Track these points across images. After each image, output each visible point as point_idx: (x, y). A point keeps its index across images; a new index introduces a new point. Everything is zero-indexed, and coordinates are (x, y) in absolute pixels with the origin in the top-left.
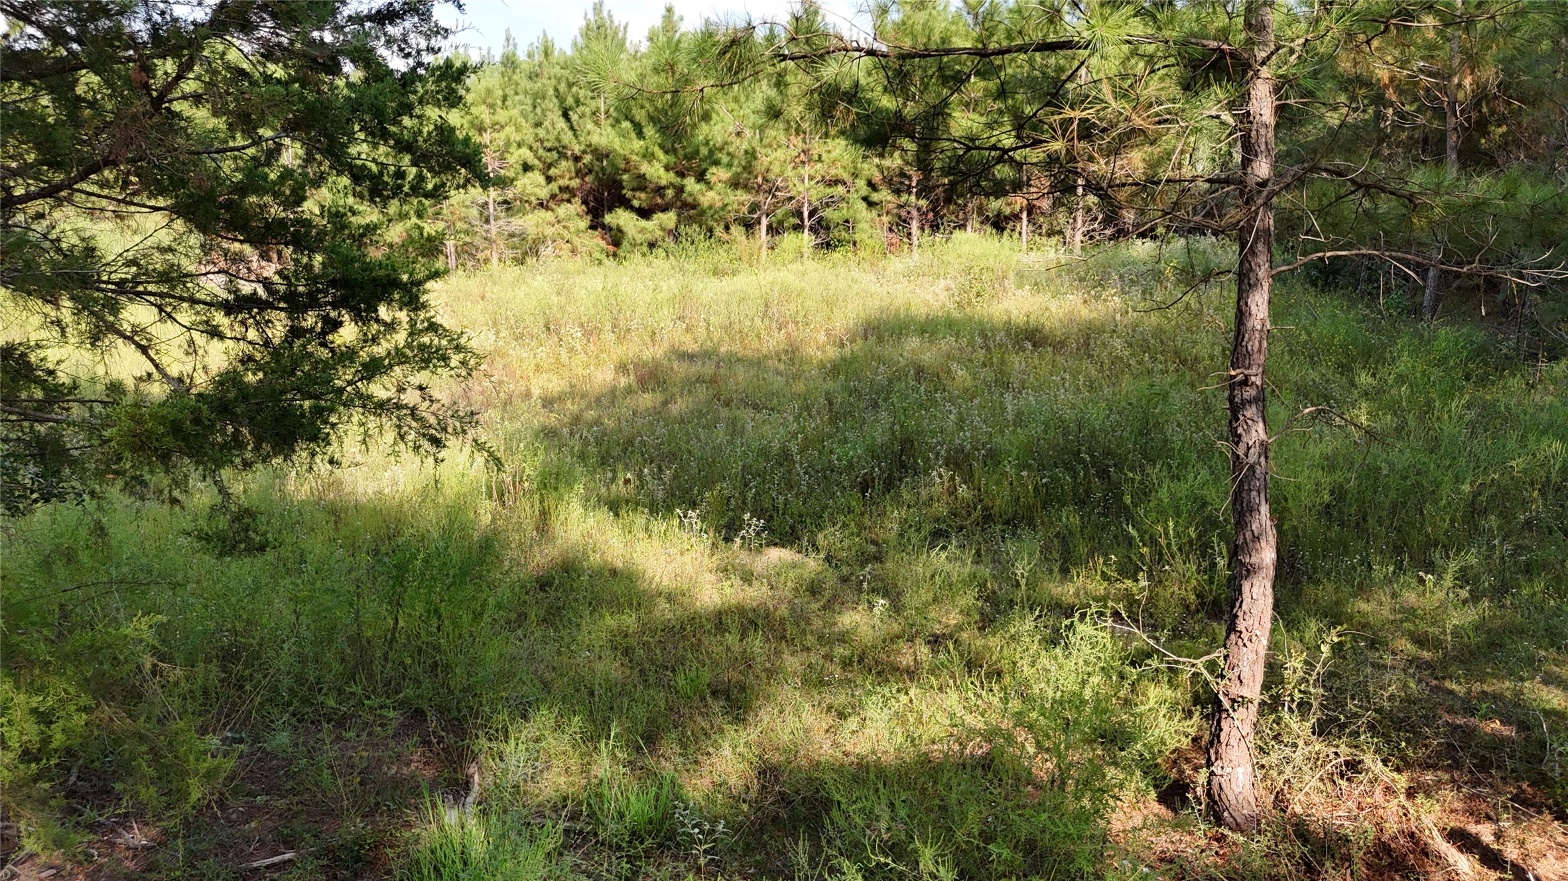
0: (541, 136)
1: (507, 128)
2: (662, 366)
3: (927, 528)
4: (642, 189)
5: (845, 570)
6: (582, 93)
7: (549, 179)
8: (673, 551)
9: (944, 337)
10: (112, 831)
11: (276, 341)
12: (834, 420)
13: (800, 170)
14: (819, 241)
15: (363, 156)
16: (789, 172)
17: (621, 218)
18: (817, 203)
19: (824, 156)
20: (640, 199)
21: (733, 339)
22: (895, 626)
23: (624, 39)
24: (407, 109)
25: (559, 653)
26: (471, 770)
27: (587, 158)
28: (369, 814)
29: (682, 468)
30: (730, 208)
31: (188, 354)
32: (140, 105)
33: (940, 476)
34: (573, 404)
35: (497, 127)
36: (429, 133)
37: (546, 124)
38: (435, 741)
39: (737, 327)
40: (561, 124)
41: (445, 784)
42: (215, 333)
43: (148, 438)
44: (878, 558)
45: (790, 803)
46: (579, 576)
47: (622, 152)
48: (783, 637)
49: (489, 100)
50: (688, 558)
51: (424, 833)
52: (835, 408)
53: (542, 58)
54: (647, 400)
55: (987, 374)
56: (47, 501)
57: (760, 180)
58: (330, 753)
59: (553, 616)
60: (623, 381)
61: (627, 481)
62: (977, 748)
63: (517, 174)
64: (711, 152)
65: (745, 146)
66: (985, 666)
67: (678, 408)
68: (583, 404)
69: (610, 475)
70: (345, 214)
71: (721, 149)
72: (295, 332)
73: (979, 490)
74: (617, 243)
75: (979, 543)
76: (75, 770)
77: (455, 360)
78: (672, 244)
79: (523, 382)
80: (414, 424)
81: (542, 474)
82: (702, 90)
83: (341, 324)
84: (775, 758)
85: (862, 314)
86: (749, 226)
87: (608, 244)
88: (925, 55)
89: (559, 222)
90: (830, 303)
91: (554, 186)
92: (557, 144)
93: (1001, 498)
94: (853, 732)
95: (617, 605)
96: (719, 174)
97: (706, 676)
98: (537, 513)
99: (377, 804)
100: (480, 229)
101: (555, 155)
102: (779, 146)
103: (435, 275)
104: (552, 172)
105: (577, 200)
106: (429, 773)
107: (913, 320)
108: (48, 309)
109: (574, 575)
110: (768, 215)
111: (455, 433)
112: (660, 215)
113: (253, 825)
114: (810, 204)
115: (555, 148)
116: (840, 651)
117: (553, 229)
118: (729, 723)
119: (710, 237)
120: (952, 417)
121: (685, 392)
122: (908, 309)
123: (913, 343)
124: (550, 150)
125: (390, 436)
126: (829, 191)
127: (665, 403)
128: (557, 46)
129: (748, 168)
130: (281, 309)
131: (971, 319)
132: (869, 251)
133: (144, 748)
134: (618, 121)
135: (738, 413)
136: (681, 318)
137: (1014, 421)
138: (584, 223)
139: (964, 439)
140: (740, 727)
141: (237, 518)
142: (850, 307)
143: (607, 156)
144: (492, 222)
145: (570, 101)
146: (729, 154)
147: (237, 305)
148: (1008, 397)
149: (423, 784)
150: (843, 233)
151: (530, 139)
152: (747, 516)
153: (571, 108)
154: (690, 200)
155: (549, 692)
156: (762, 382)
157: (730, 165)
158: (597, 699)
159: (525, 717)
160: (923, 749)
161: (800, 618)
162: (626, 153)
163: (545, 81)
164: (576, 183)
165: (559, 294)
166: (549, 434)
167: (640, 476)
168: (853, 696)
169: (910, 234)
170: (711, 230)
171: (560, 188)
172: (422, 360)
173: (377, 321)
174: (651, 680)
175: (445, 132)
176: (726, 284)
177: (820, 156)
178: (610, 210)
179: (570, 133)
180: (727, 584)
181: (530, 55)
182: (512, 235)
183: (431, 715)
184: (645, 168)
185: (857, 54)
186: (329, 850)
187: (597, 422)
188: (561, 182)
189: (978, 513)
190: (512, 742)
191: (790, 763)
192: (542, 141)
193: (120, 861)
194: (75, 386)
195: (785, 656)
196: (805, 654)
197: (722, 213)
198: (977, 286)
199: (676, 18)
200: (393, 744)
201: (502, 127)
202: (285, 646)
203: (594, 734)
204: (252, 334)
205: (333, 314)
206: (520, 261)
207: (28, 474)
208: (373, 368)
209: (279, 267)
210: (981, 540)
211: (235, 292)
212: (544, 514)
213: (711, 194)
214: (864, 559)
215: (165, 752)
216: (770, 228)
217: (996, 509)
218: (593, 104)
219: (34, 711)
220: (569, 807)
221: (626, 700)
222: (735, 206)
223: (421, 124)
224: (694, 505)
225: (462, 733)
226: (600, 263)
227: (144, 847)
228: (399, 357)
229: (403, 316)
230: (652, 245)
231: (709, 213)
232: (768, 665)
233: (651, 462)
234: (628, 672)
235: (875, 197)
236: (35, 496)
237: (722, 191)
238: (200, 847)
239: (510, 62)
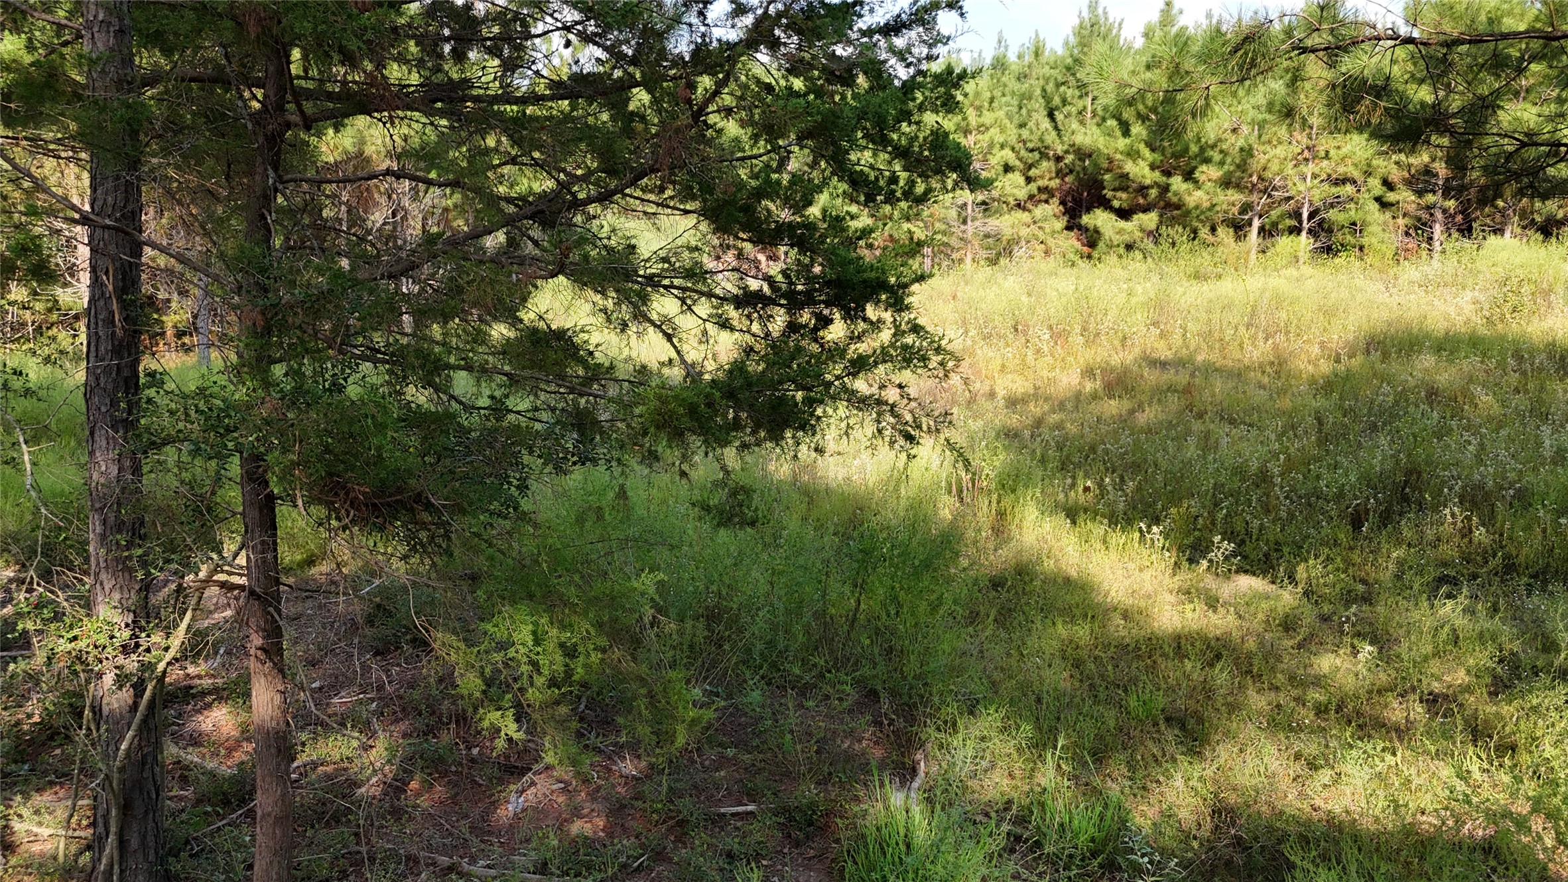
0: (1024, 137)
1: (992, 130)
2: (1131, 372)
3: (1432, 573)
4: (1124, 189)
5: (1326, 608)
6: (1070, 92)
7: (1029, 180)
8: (1131, 566)
9: (1466, 357)
10: (610, 758)
11: (775, 334)
12: (1323, 440)
13: (1303, 168)
14: (1318, 244)
15: (863, 162)
16: (1289, 170)
17: (1100, 219)
18: (1318, 204)
19: (1332, 153)
20: (1121, 199)
21: (1211, 348)
22: (1383, 676)
23: (1118, 36)
24: (906, 115)
25: (1009, 655)
26: (918, 757)
27: (1069, 159)
28: (822, 782)
29: (1146, 480)
30: (1218, 208)
31: (701, 342)
32: (685, 119)
33: (1452, 515)
34: (1035, 407)
35: (982, 128)
36: (925, 138)
37: (1031, 124)
38: (886, 722)
39: (1216, 335)
40: (1046, 124)
41: (892, 766)
42: (725, 325)
43: (670, 417)
44: (1367, 599)
45: (1247, 849)
46: (1032, 580)
47: (1106, 151)
48: (1249, 672)
49: (977, 103)
50: (1147, 575)
51: (871, 810)
52: (1327, 428)
53: (1032, 59)
54: (1113, 407)
55: (1520, 402)
56: (583, 464)
57: (1255, 179)
58: (793, 718)
59: (1004, 618)
60: (1089, 386)
61: (1086, 489)
62: (1476, 828)
63: (998, 175)
64: (1202, 150)
65: (1241, 142)
66: (1496, 737)
67: (1145, 417)
68: (1046, 408)
69: (1069, 481)
70: (844, 218)
71: (1213, 147)
72: (793, 327)
73: (1501, 535)
74: (1092, 244)
75: (1497, 596)
76: (584, 699)
77: (935, 360)
78: (1151, 246)
79: (988, 382)
80: (892, 420)
81: (999, 475)
82: (1207, 88)
83: (831, 321)
84: (1232, 799)
85: (1365, 327)
86: (1239, 228)
87: (1083, 245)
88: (1476, 41)
89: (1035, 222)
90: (1329, 313)
91: (1033, 187)
92: (1040, 145)
93: (1529, 547)
94: (1325, 786)
95: (1070, 614)
96: (1208, 173)
97: (1161, 701)
98: (993, 511)
99: (830, 774)
100: (957, 230)
101: (1037, 155)
102: (1280, 143)
103: (921, 278)
104: (1033, 173)
105: (1055, 201)
106: (878, 753)
107: (1428, 336)
108: (598, 298)
109: (1027, 579)
110: (1260, 217)
111: (929, 431)
112: (1141, 215)
113: (722, 773)
114: (1311, 205)
115: (1038, 149)
116: (1316, 695)
117: (1028, 230)
118: (1182, 753)
119: (1194, 239)
120: (1471, 448)
121: (1155, 400)
122: (1422, 323)
123: (1427, 361)
124: (1032, 151)
125: (870, 429)
126: (1335, 190)
127: (1132, 412)
128: (1048, 46)
129: (1242, 166)
130: (782, 306)
131: (1503, 338)
132: (1378, 258)
133: (643, 691)
134: (1104, 119)
135: (1212, 426)
136: (1156, 324)
137: (1553, 458)
138: (1060, 224)
139: (1487, 474)
140: (1195, 760)
141: (734, 493)
142: (1351, 318)
143: (1090, 156)
144: (969, 222)
145: (1057, 101)
146: (1221, 151)
147: (747, 300)
148: (1546, 430)
149: (873, 763)
150: (1348, 237)
151: (1013, 139)
152: (1217, 539)
153: (1057, 108)
154: (1175, 199)
155: (996, 692)
156: (1241, 396)
157: (1222, 163)
158: (1044, 707)
159: (971, 713)
160: (1409, 819)
161: (1271, 655)
162: (1111, 152)
163: (1032, 82)
164: (1054, 184)
165: (1029, 295)
166: (1010, 435)
167: (1101, 485)
168: (1327, 746)
169: (1431, 239)
170: (1195, 232)
171: (1039, 189)
172: (904, 360)
173: (865, 319)
174: (1102, 696)
175: (939, 138)
176: (1208, 290)
177: (1327, 152)
178: (1088, 211)
179: (1054, 133)
180: (1189, 607)
181: (1020, 57)
182: (987, 236)
183: (884, 695)
184: (1129, 167)
185: (1390, 43)
186: (785, 810)
187: (1059, 426)
188: (1041, 183)
189: (1498, 560)
190: (960, 736)
191: (1249, 806)
192: (1024, 142)
193: (614, 786)
194: (612, 367)
195: (1250, 692)
196: (1273, 694)
197: (1208, 214)
198: (1513, 299)
199: (1174, 11)
200: (847, 718)
201: (987, 129)
202: (761, 614)
203: (1041, 744)
204: (755, 327)
205: (826, 312)
206: (993, 262)
207: (570, 440)
208: (860, 365)
209: (784, 267)
210: (1499, 592)
211: (744, 288)
212: (1001, 514)
213: (1199, 193)
214: (1349, 598)
215: (660, 697)
216: (1262, 229)
217: (1522, 559)
218: (1080, 104)
219: (562, 645)
220: (1014, 811)
221: (1074, 713)
222: (1225, 207)
223: (919, 130)
224: (1157, 521)
225: (912, 720)
226: (1073, 265)
227: (633, 776)
228: (883, 356)
229: (887, 316)
230: (1129, 247)
231: (1195, 213)
232: (1230, 699)
233: (1113, 472)
234: (1077, 684)
235: (1391, 197)
236: (575, 458)
237: (1212, 190)
238: (678, 785)
239: (1000, 64)
